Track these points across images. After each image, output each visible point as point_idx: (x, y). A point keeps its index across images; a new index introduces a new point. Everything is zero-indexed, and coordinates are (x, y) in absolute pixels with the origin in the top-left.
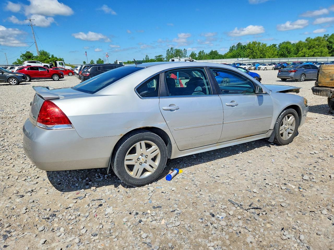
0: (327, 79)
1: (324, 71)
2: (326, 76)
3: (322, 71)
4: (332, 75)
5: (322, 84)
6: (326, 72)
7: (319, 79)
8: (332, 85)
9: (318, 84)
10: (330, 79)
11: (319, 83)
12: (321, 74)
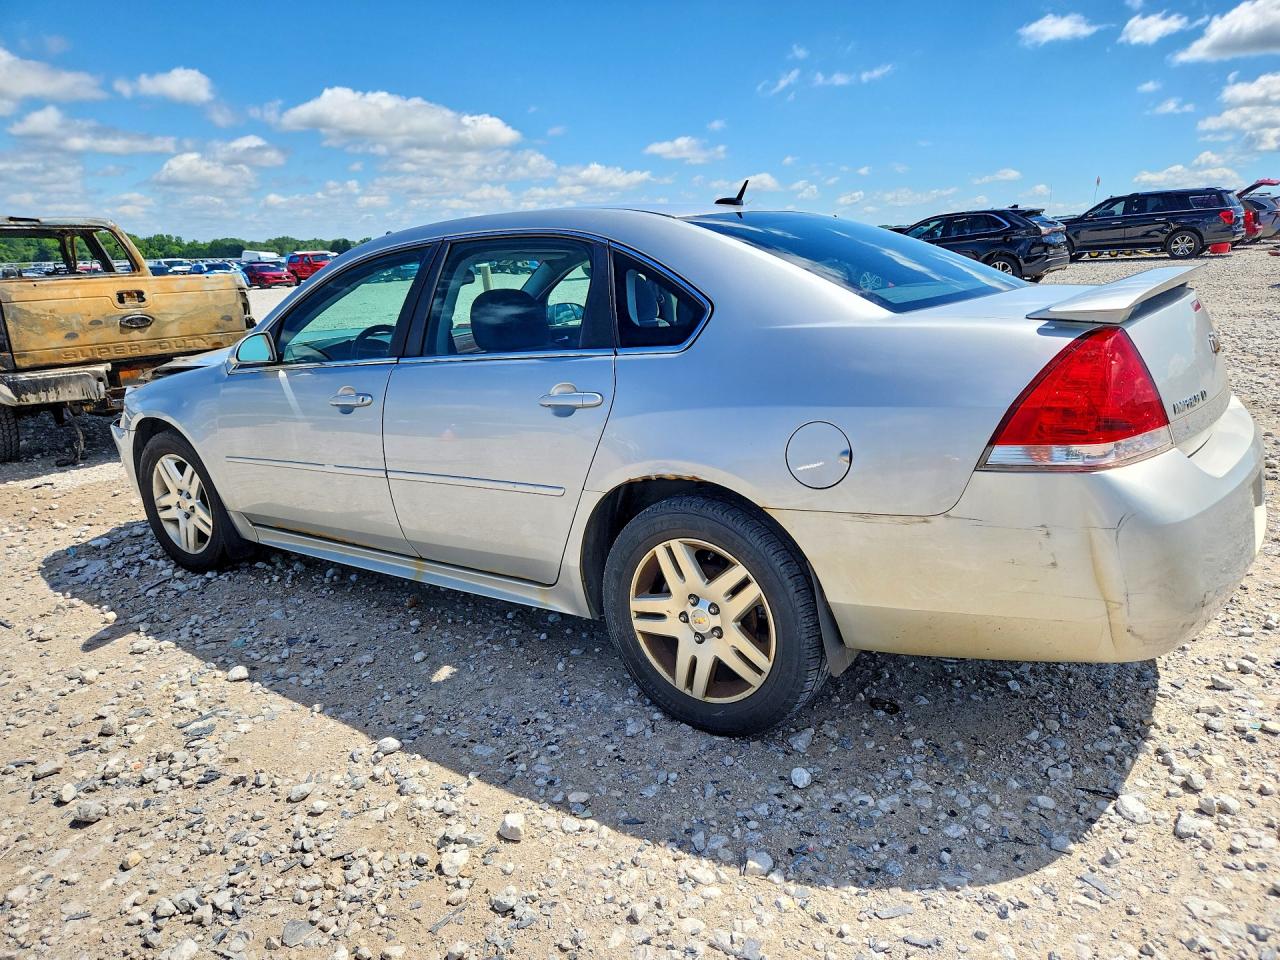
0: (50, 335)
1: (25, 306)
2: (42, 326)
3: (14, 307)
4: (66, 318)
5: (33, 357)
6: (35, 308)
7: (12, 342)
8: (76, 356)
9: (17, 362)
10: (64, 333)
11: (19, 357)
12: (15, 319)
